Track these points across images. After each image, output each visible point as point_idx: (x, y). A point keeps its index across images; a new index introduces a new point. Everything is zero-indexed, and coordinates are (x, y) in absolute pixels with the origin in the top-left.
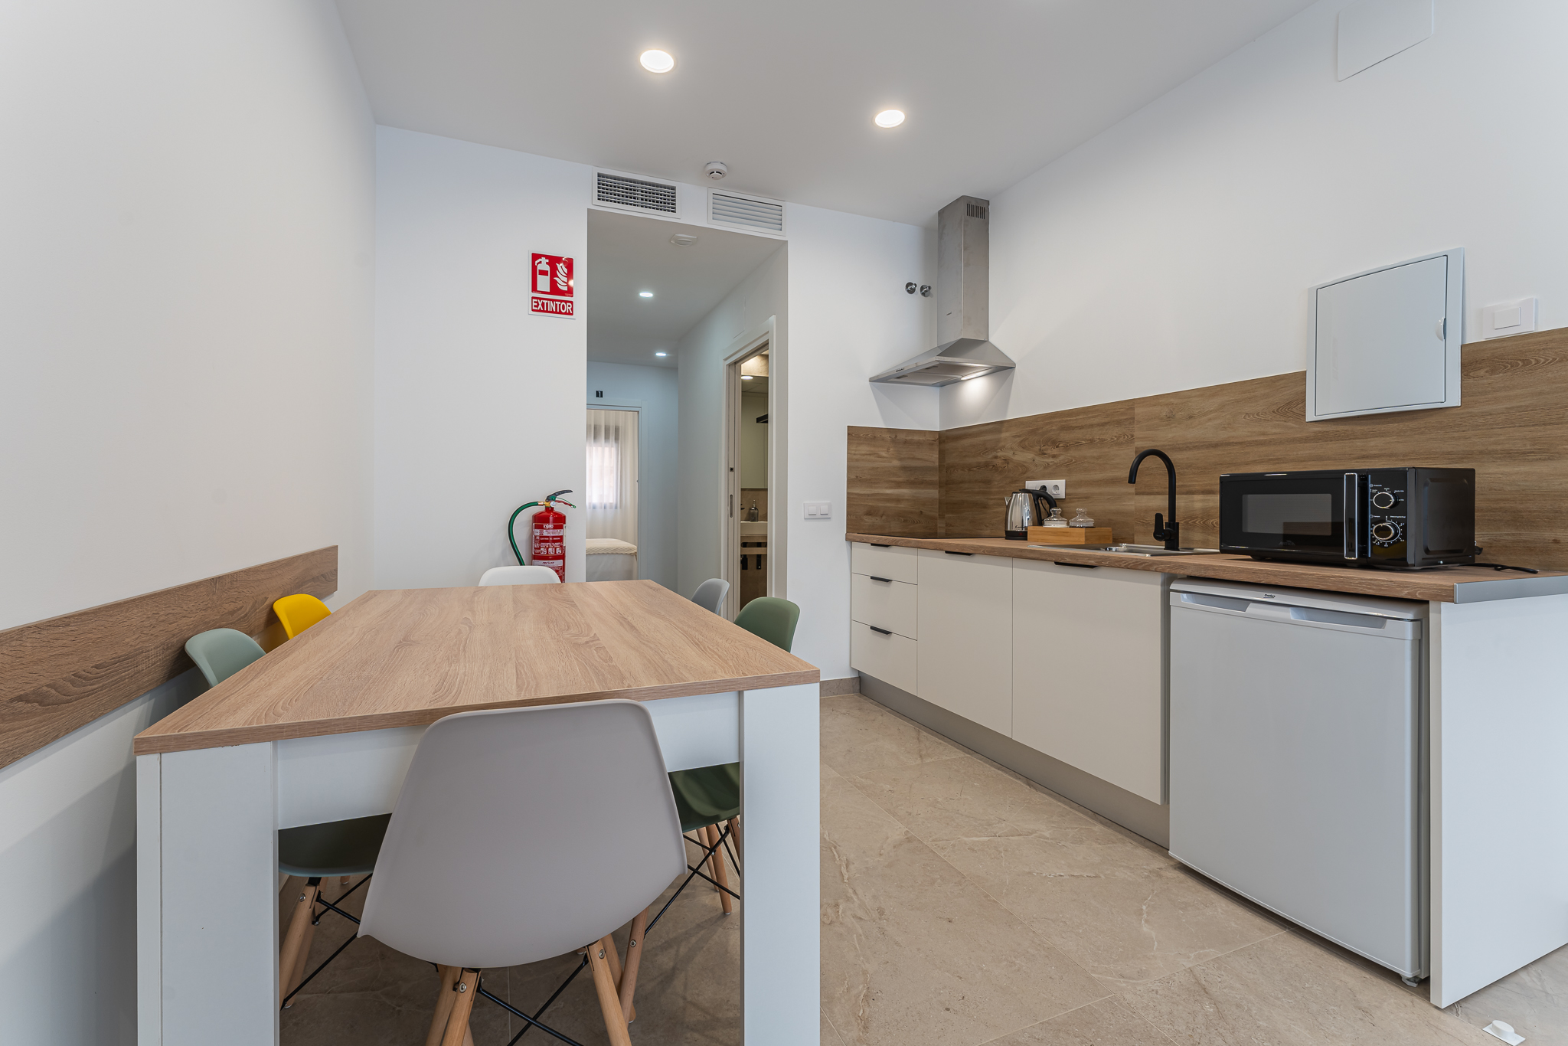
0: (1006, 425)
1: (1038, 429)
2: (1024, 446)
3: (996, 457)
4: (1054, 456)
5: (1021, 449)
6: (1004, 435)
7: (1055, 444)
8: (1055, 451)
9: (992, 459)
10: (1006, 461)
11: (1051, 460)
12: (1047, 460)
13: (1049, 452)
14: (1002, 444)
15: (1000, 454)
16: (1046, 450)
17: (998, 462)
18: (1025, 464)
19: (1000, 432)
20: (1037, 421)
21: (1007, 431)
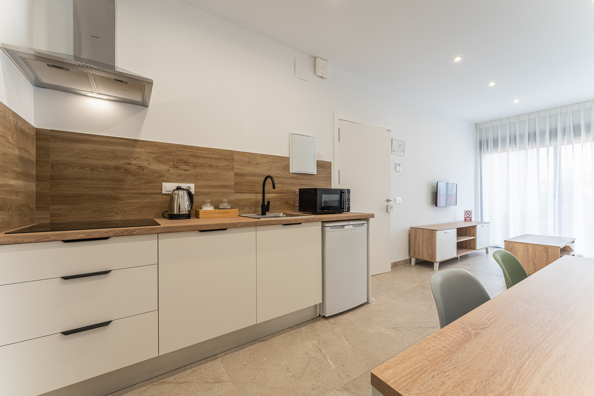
0: (140, 143)
1: (172, 152)
2: (158, 159)
3: (130, 164)
4: (185, 170)
5: (156, 162)
6: (137, 150)
7: (186, 163)
8: (186, 167)
9: (124, 164)
10: (141, 168)
11: (183, 172)
12: (180, 172)
13: (181, 167)
14: (135, 156)
15: (133, 162)
16: (180, 166)
17: (132, 168)
18: (160, 172)
19: (135, 147)
20: (171, 147)
21: (141, 148)
